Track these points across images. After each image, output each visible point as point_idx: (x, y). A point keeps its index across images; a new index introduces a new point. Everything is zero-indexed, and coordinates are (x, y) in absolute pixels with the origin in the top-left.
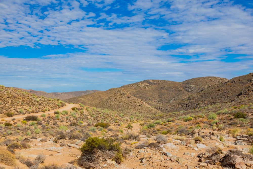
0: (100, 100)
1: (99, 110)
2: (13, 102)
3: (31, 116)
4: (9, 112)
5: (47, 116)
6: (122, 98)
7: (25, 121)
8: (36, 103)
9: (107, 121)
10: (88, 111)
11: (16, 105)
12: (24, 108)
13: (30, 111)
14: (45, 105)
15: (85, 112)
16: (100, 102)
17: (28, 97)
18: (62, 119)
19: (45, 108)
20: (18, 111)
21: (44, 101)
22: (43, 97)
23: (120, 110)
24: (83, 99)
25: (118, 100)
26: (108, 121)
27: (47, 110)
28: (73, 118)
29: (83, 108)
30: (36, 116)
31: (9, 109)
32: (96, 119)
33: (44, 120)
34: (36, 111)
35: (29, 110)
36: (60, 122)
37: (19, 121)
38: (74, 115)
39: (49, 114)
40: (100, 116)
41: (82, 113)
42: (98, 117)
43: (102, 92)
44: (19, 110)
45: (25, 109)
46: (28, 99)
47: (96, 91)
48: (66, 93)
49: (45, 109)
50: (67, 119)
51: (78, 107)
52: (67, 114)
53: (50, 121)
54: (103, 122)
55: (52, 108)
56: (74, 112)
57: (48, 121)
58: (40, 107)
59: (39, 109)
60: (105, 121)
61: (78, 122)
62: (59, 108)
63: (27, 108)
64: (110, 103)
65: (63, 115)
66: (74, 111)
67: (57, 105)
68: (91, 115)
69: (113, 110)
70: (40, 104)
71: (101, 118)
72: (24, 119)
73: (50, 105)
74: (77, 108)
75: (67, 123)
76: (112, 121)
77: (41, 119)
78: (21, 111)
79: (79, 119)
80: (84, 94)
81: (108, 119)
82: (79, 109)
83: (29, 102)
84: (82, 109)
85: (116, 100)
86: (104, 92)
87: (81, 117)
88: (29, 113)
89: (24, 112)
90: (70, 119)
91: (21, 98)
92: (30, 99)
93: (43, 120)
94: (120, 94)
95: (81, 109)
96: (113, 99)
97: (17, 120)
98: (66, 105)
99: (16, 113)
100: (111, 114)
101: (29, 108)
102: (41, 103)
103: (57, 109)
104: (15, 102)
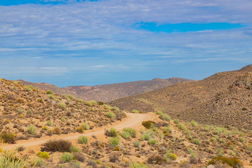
0: (189, 104)
1: (207, 127)
2: (8, 109)
3: (56, 142)
4: (5, 132)
5: (92, 141)
6: (249, 96)
7: (45, 153)
8: (58, 111)
9: (231, 154)
10: (181, 129)
11: (16, 115)
12: (36, 123)
13: (50, 131)
14: (79, 116)
15: (173, 133)
16: (193, 109)
17: (39, 98)
18: (124, 149)
19: (80, 122)
20: (23, 131)
21: (75, 106)
22: (71, 98)
23: (245, 128)
24: (146, 101)
25: (238, 102)
26: (234, 153)
27: (88, 127)
28: (148, 146)
29: (166, 122)
30: (68, 143)
31: (4, 127)
32: (203, 149)
33: (85, 150)
34: (63, 129)
35: (48, 127)
36: (122, 155)
37: (32, 152)
38: (151, 140)
39: (94, 137)
40: (212, 141)
41: (168, 135)
42: (208, 143)
43: (194, 84)
44: (25, 129)
45: (37, 126)
46: (41, 101)
47: (177, 80)
48: (103, 87)
49: (80, 124)
50: (137, 148)
51: (155, 119)
52: (134, 137)
53: (98, 152)
54: (223, 155)
55: (98, 122)
56: (150, 131)
57: (94, 153)
58: (69, 121)
59: (68, 124)
60: (226, 152)
61: (165, 156)
62: (112, 123)
63: (41, 124)
64: (218, 111)
65: (125, 138)
66: (148, 130)
67: (105, 116)
68: (190, 139)
69: (228, 127)
70: (68, 115)
71: (214, 147)
72: (41, 148)
73: (91, 115)
74: (154, 123)
75: (139, 157)
76: (243, 154)
77: (79, 147)
78: (31, 130)
79: (164, 148)
80: (147, 90)
81: (232, 149)
82: (158, 125)
83: (43, 109)
84: (165, 125)
85: (233, 101)
86: (200, 81)
87: (167, 143)
88: (49, 134)
89: (38, 132)
90: (143, 148)
91: (25, 100)
92: (45, 103)
93: (83, 150)
94: (243, 86)
95: (163, 126)
96: (227, 101)
97: (27, 150)
98: (126, 117)
99: (20, 134)
100: (237, 136)
101: (45, 122)
102: (69, 111)
103: (109, 125)
104: (14, 110)
